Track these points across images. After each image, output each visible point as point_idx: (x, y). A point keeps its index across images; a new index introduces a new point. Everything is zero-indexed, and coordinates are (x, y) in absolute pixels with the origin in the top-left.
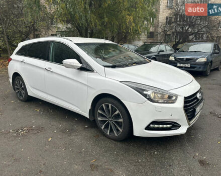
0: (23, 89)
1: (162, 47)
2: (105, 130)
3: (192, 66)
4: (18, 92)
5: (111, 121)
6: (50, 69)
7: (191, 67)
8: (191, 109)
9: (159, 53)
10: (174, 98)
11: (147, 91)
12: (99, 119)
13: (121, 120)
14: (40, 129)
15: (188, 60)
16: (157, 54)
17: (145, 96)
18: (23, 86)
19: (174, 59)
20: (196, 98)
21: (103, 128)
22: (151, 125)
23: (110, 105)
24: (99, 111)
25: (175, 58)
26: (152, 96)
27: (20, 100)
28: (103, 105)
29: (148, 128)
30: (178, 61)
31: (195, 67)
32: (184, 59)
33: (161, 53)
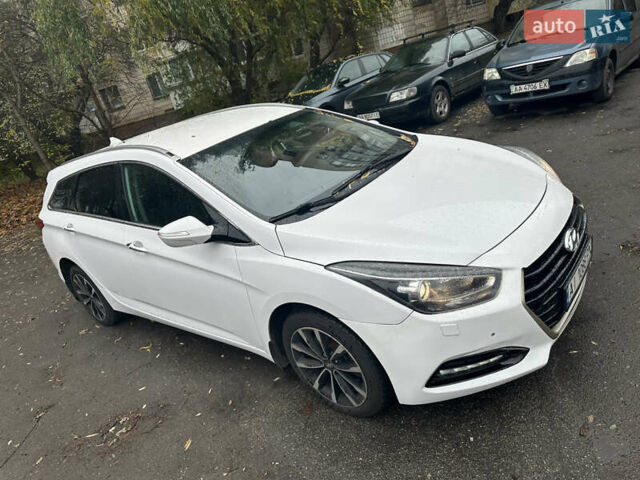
0: (95, 295)
1: (458, 41)
2: (325, 389)
3: (555, 83)
4: (89, 303)
5: (332, 369)
6: (139, 244)
7: (553, 89)
8: (550, 293)
9: (451, 64)
10: (491, 282)
11: (406, 284)
12: (300, 365)
13: (357, 369)
14: (161, 413)
15: (538, 67)
16: (446, 67)
17: (403, 299)
18: (93, 290)
19: (497, 76)
20: (564, 251)
21: (316, 386)
22: (442, 372)
23: (316, 331)
24: (293, 346)
25: (500, 71)
26: (424, 293)
27: (99, 322)
28: (300, 331)
29: (435, 381)
30: (509, 78)
31: (563, 87)
32: (529, 70)
33: (457, 61)
